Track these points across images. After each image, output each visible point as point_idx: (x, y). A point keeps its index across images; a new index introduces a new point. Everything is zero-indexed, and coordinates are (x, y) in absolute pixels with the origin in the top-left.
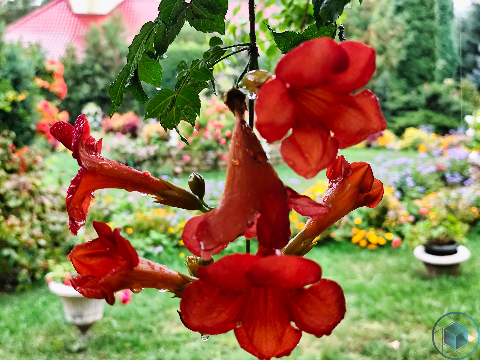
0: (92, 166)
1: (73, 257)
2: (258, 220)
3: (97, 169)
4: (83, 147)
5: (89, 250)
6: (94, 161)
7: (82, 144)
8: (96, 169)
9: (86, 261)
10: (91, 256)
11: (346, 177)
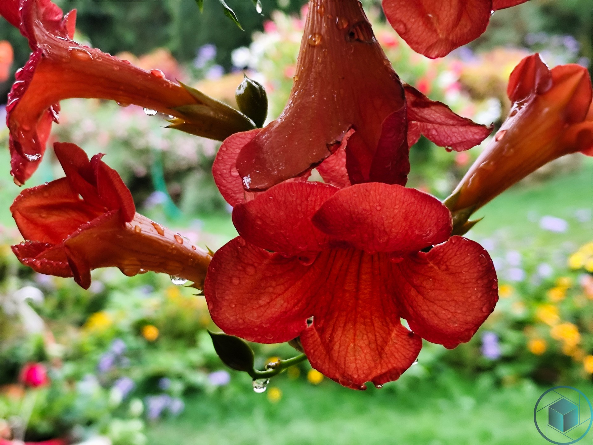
0: (55, 53)
1: (18, 210)
2: (350, 140)
3: (64, 57)
4: (38, 18)
5: (46, 197)
6: (60, 44)
7: (37, 13)
8: (62, 57)
9: (40, 216)
10: (49, 208)
11: (540, 93)
